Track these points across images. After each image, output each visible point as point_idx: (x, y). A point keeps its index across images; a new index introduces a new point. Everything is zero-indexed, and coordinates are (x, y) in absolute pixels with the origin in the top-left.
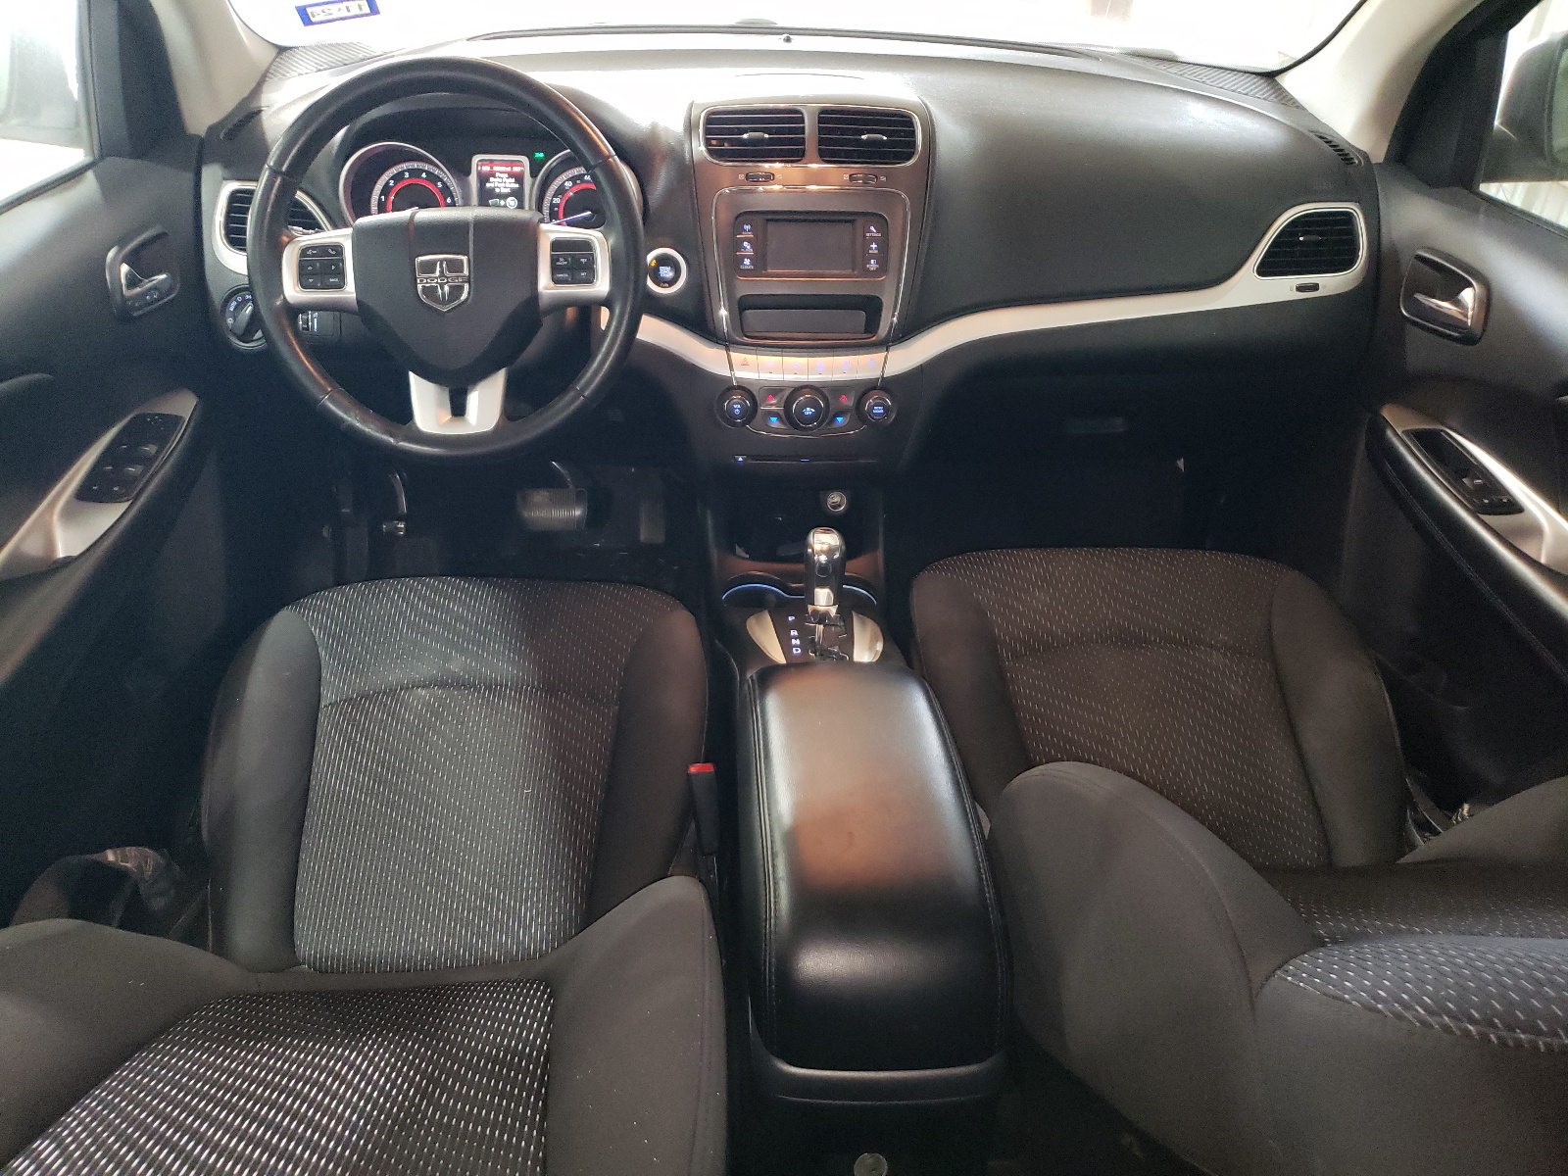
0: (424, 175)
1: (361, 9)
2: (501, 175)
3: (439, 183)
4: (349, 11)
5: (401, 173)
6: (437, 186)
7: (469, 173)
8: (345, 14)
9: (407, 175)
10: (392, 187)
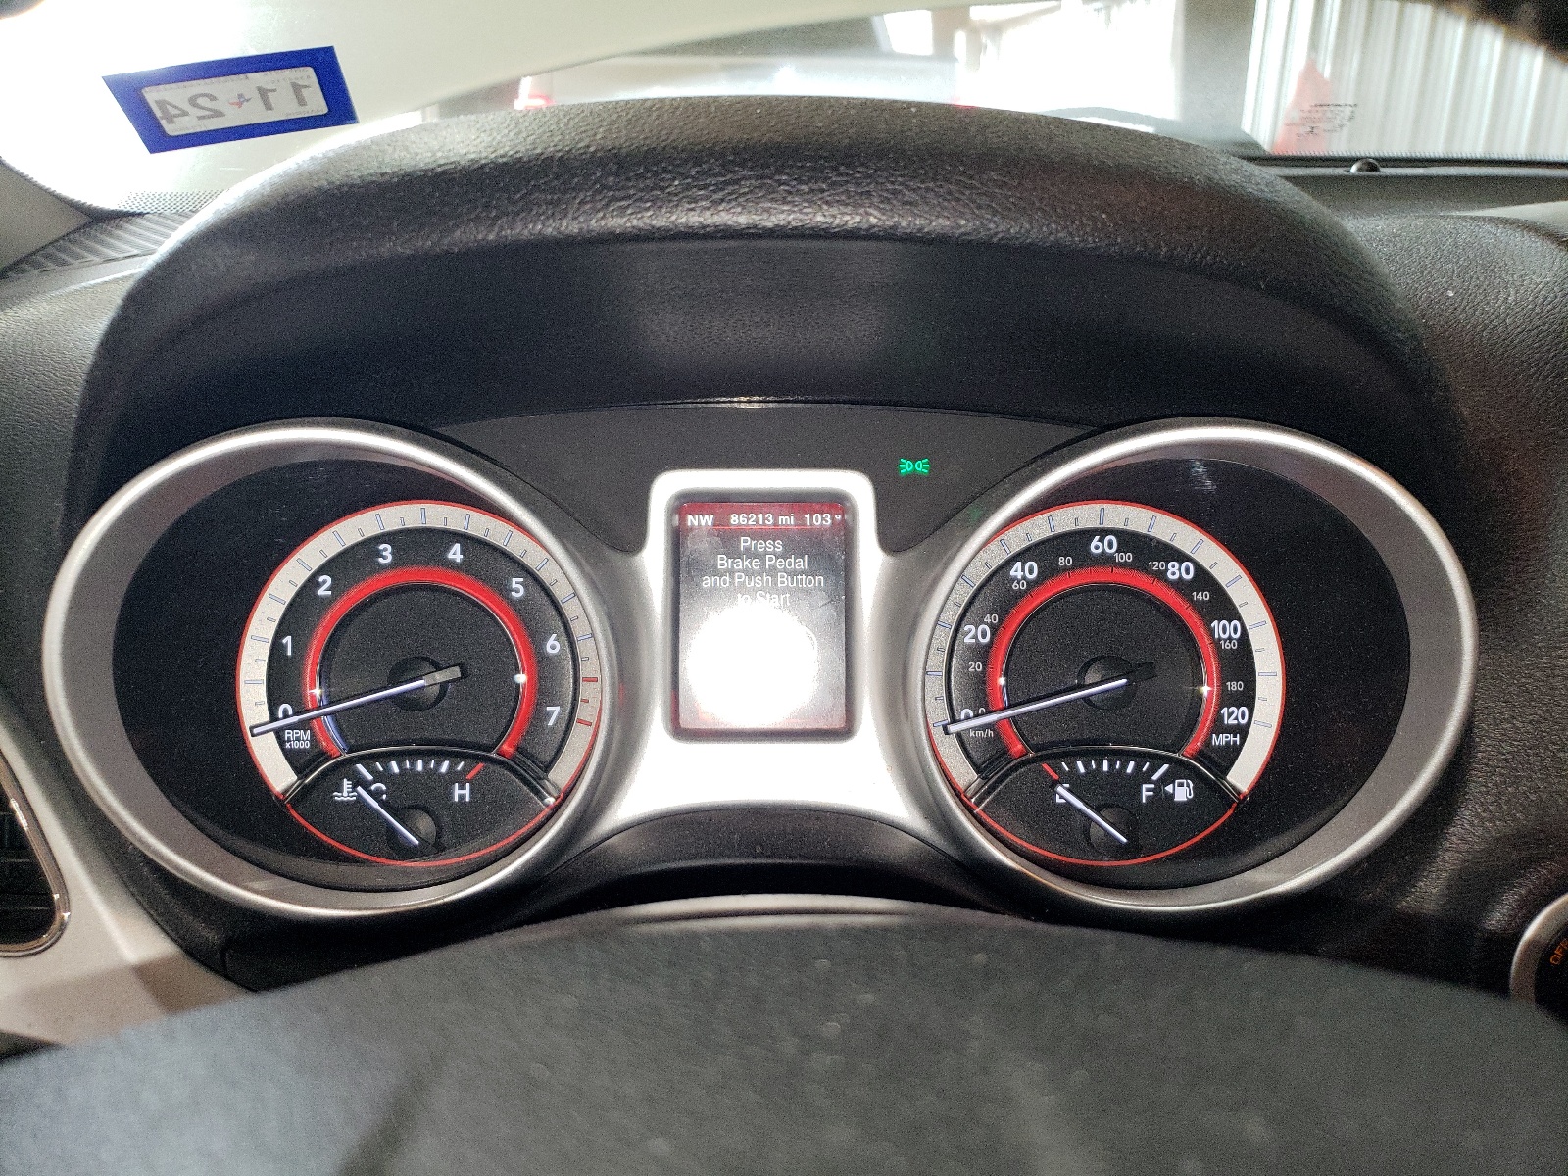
0: (455, 553)
1: (302, 102)
2: (760, 546)
3: (516, 583)
4: (268, 106)
5: (369, 546)
6: (504, 590)
7: (635, 541)
8: (257, 115)
9: (386, 549)
10: (326, 603)
